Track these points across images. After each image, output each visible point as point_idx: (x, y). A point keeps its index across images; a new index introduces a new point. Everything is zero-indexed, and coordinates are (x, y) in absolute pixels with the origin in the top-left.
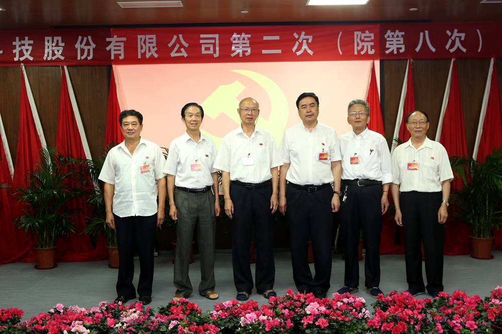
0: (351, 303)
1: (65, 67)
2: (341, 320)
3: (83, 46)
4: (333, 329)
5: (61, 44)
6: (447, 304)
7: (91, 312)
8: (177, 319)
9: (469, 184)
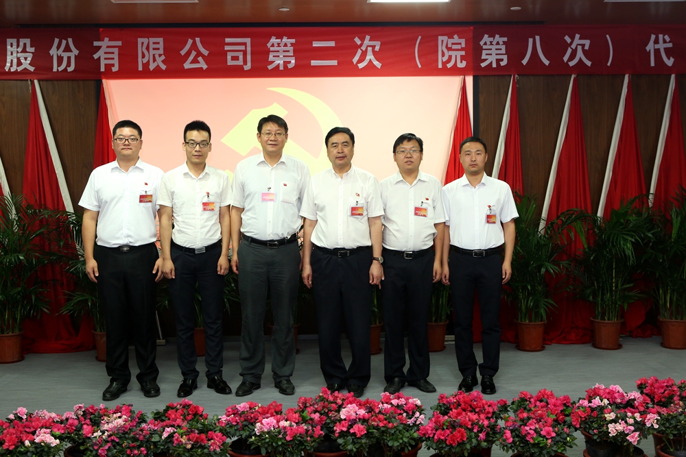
0: (402, 405)
1: (36, 82)
2: (383, 426)
3: (60, 52)
4: (373, 437)
5: (29, 49)
6: (527, 407)
7: (64, 418)
8: (173, 426)
9: (589, 247)
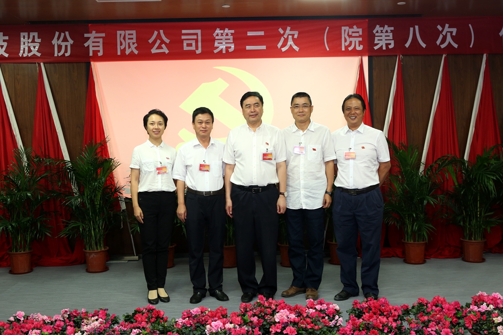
0: (324, 310)
1: (42, 64)
2: (310, 328)
3: (60, 42)
5: (37, 40)
6: (425, 311)
7: (54, 320)
8: (139, 328)
9: (459, 185)
